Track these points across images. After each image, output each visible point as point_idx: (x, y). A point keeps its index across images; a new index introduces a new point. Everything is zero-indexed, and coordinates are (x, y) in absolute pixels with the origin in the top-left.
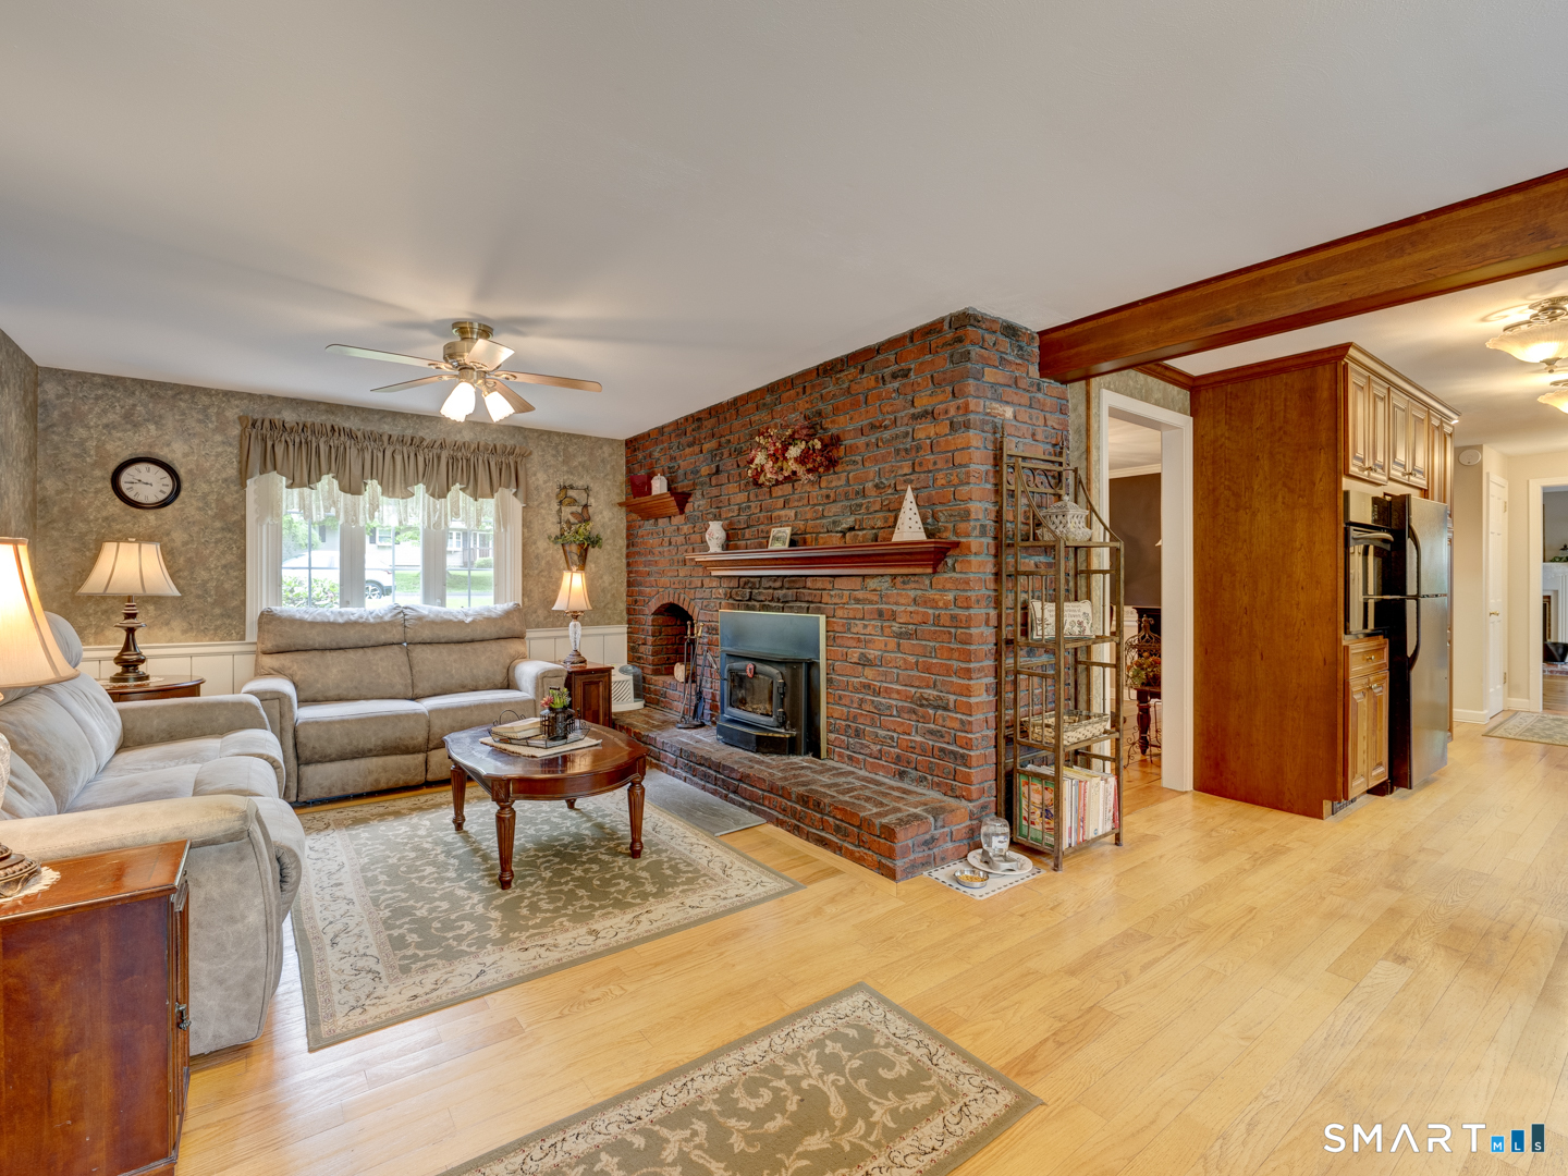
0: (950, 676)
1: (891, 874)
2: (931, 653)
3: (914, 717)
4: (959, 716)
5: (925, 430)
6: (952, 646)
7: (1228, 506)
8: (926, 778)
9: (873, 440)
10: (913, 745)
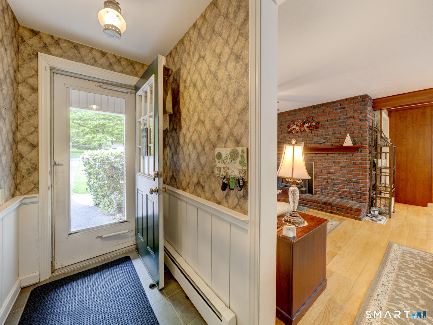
0: (359, 176)
1: (360, 219)
2: (352, 171)
3: (346, 185)
4: (362, 185)
5: (349, 121)
6: (360, 169)
7: (400, 138)
8: (350, 198)
9: (332, 123)
10: (346, 191)
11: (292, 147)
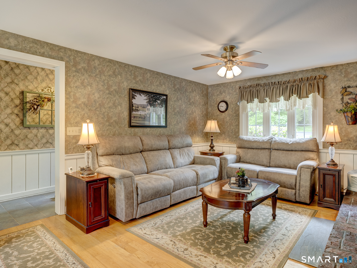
11: (87, 124)
